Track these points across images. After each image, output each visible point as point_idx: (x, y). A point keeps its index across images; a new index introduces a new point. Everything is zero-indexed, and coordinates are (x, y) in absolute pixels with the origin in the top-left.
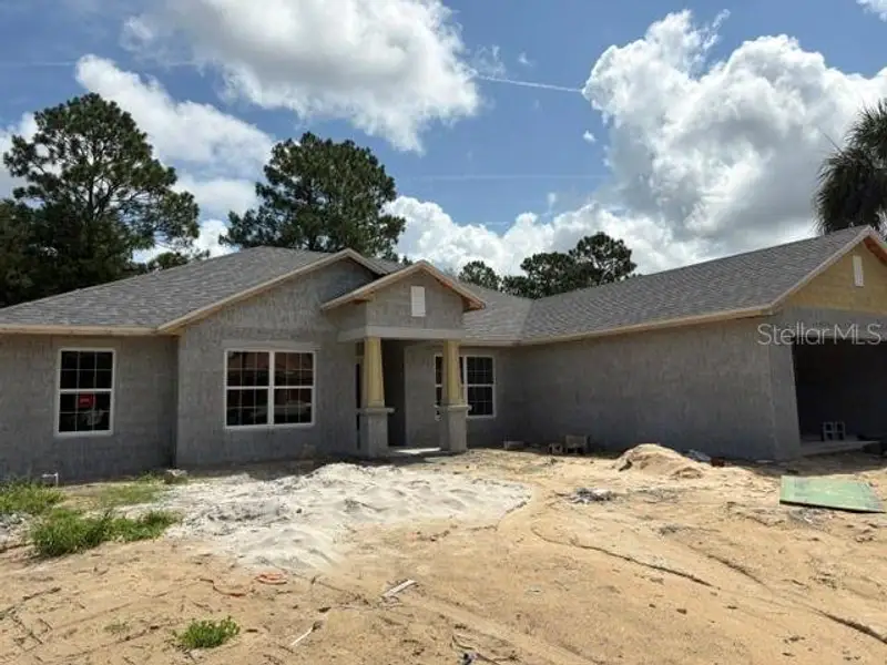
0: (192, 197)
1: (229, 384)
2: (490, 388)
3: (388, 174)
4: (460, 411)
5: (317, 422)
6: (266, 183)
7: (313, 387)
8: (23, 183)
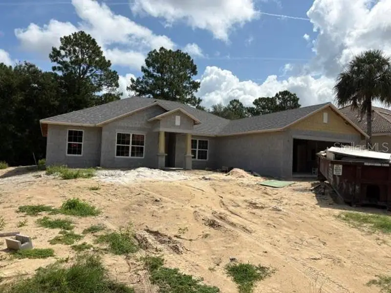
0: (117, 72)
1: (118, 144)
2: (207, 151)
3: (194, 63)
4: (189, 156)
5: (145, 157)
6: (146, 67)
7: (144, 146)
8: (56, 64)
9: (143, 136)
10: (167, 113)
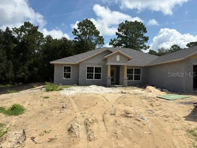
0: (103, 37)
1: (87, 72)
2: (140, 75)
3: (145, 26)
4: (126, 79)
5: (102, 79)
6: (118, 32)
7: (101, 73)
9: (101, 68)
10: (112, 53)
